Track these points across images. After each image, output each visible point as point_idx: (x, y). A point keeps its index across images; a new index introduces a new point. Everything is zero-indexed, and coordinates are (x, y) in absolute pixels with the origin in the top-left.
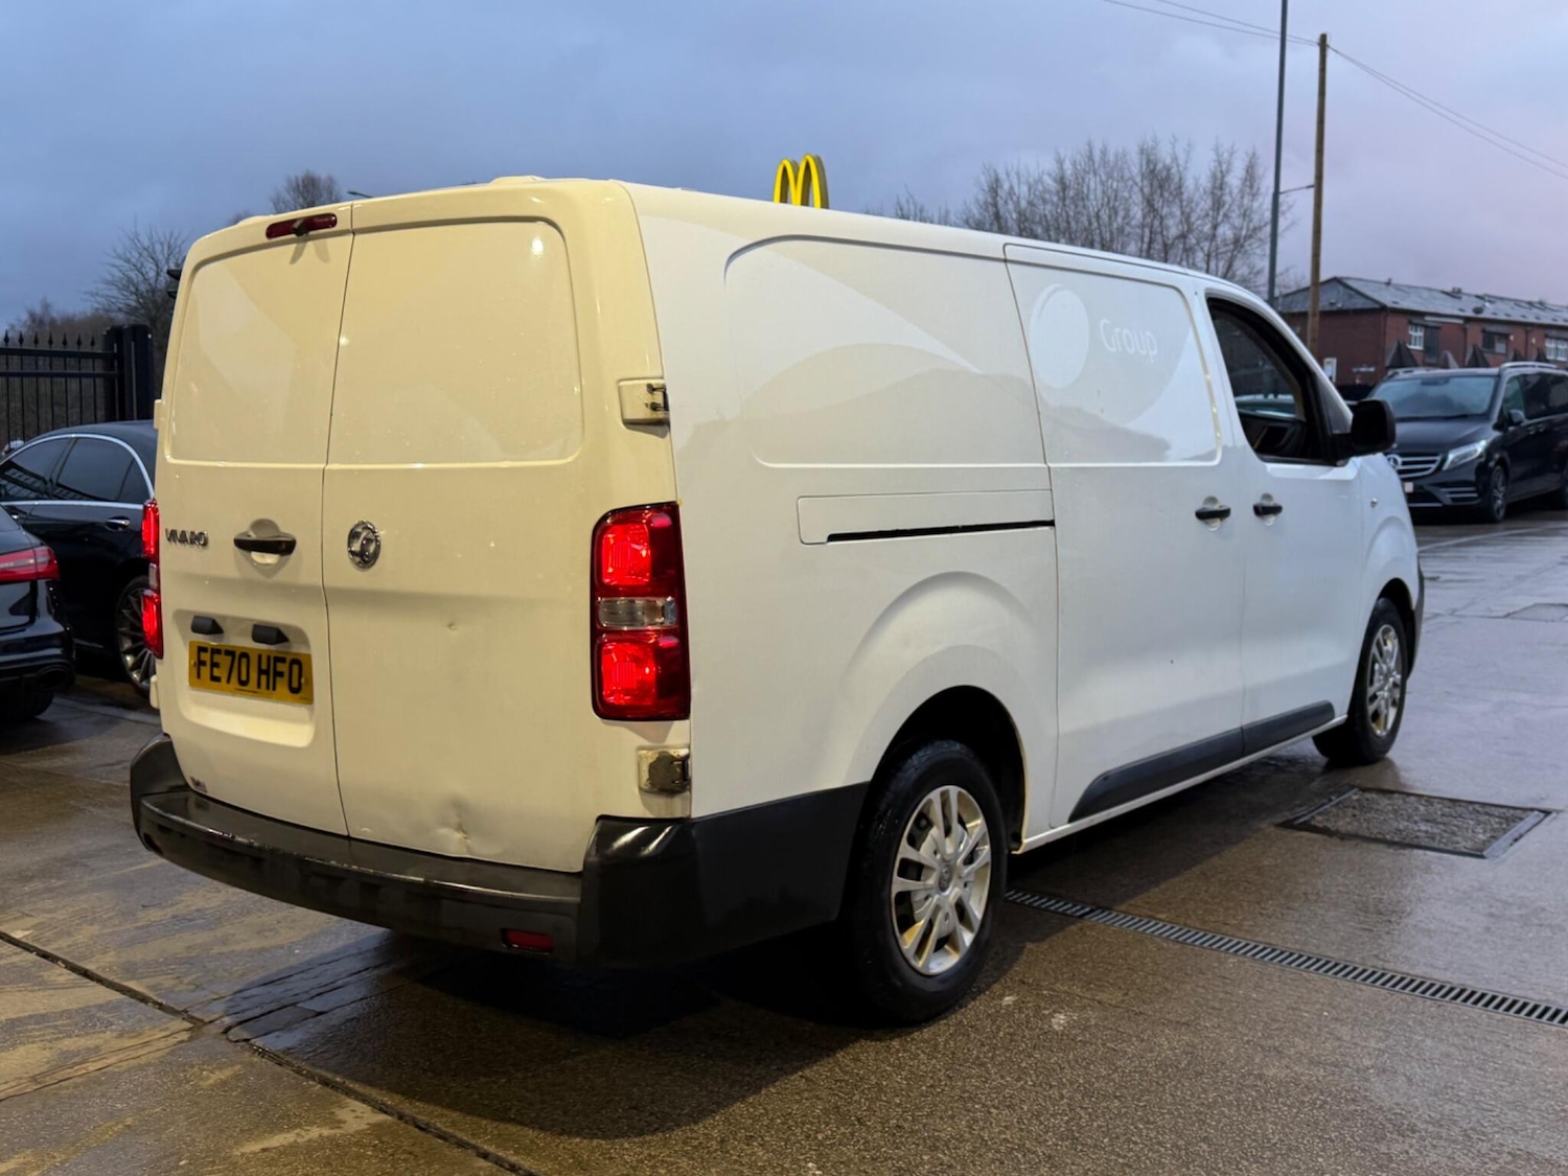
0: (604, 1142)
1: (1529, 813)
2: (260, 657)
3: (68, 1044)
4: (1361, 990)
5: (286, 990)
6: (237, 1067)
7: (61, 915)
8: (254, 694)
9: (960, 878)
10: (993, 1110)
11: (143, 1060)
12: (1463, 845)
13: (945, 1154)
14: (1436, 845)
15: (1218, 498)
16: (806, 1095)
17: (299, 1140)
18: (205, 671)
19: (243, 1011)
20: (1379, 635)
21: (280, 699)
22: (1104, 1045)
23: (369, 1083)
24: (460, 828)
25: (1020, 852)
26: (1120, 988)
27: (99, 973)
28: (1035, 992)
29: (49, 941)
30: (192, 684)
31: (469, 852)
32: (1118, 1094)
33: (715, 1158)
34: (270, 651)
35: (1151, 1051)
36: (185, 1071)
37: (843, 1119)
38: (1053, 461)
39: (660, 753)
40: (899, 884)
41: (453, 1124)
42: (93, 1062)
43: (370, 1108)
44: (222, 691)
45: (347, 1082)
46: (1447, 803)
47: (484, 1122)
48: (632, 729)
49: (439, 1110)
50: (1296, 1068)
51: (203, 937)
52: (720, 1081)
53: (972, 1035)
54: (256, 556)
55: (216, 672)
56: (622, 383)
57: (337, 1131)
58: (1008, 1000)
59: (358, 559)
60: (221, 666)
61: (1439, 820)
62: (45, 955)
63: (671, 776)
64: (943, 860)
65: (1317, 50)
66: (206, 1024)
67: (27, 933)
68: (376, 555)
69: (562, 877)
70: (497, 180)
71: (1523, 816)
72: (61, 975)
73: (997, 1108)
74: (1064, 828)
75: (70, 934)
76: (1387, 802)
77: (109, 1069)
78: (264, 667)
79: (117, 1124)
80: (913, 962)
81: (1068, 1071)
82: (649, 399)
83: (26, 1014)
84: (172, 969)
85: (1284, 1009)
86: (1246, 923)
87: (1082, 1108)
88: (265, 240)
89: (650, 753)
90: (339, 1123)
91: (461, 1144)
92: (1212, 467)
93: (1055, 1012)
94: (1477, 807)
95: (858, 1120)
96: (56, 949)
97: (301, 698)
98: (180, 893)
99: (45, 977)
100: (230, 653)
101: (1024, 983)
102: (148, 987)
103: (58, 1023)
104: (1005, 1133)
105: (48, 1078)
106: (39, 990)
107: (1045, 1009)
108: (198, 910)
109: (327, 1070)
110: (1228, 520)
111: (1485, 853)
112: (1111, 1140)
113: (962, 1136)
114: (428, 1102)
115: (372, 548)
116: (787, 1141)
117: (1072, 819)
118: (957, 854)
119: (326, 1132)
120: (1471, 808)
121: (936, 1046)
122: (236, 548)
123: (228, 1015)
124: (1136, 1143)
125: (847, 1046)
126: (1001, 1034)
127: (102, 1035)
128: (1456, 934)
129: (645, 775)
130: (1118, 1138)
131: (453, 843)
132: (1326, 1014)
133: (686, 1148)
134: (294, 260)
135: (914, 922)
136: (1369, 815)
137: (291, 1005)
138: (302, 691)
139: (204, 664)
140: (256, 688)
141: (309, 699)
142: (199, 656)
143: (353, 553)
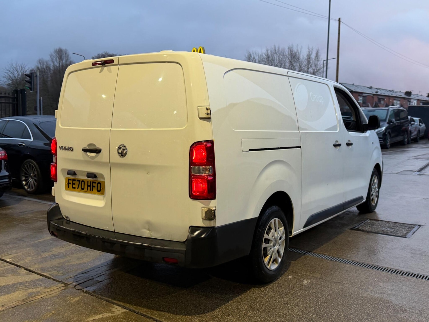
0: (189, 316)
1: (415, 226)
2: (88, 182)
3: (30, 291)
4: (383, 273)
5: (89, 275)
6: (81, 297)
7: (20, 254)
8: (86, 192)
9: (278, 243)
10: (293, 307)
11: (53, 295)
12: (400, 234)
13: (283, 319)
14: (393, 234)
15: (338, 141)
16: (241, 303)
17: (103, 317)
18: (71, 186)
19: (79, 281)
20: (373, 178)
21: (94, 194)
22: (319, 289)
23: (119, 301)
24: (149, 229)
25: (292, 236)
26: (319, 273)
27: (34, 270)
28: (297, 275)
29: (18, 262)
30: (66, 189)
31: (151, 236)
32: (326, 302)
33: (221, 321)
34: (91, 180)
35: (332, 290)
36: (66, 298)
37: (253, 310)
38: (301, 130)
39: (208, 209)
40: (264, 245)
41: (145, 312)
42: (39, 296)
43: (121, 308)
44: (76, 191)
45: (113, 301)
46: (393, 223)
47: (154, 311)
48: (200, 202)
49: (141, 308)
50: (371, 294)
51: (62, 260)
52: (217, 299)
53: (283, 286)
54: (88, 154)
55: (74, 186)
56: (199, 107)
57: (113, 314)
58: (290, 277)
59: (120, 155)
60: (76, 184)
61: (392, 228)
62: (17, 266)
63: (211, 215)
64: (275, 238)
65: (338, 22)
66: (68, 285)
67: (11, 259)
68: (126, 153)
69: (179, 243)
70: (161, 51)
71: (414, 227)
72: (23, 271)
73: (294, 306)
74: (302, 230)
75: (23, 260)
76: (378, 223)
77: (44, 297)
78: (89, 184)
79: (50, 313)
80: (267, 266)
81: (310, 296)
82: (206, 112)
83: (16, 282)
84: (55, 269)
85: (364, 278)
86: (349, 255)
87: (317, 306)
88: (92, 66)
89: (205, 209)
90: (113, 312)
91: (149, 317)
92: (337, 133)
93: (303, 280)
94: (401, 224)
95: (257, 310)
96: (20, 264)
97: (101, 193)
98: (53, 248)
99: (19, 272)
100: (78, 181)
101: (293, 272)
102: (49, 274)
103: (26, 285)
104: (298, 313)
105: (27, 300)
106: (18, 276)
107: (301, 279)
108: (59, 253)
109: (106, 297)
110: (341, 147)
111: (406, 236)
112: (327, 314)
113: (286, 314)
114: (137, 306)
115: (125, 152)
116: (239, 316)
117: (304, 227)
118: (278, 237)
119: (110, 315)
120: (400, 224)
121: (274, 289)
122: (83, 152)
123: (75, 282)
124: (333, 315)
125: (249, 290)
126: (290, 286)
127: (39, 288)
128: (404, 258)
129: (204, 215)
130: (328, 314)
131: (146, 234)
132: (375, 280)
133: (212, 318)
134: (101, 72)
135: (267, 255)
136: (374, 227)
137: (92, 279)
138: (101, 191)
139: (70, 183)
140: (87, 190)
141: (103, 193)
142: (69, 181)
143: (119, 153)
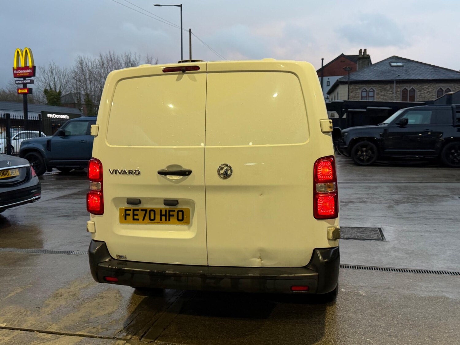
2: (161, 211)
7: (9, 316)
8: (158, 223)
12: (375, 238)
18: (130, 218)
21: (174, 224)
24: (260, 258)
29: (19, 325)
30: (121, 222)
31: (262, 265)
34: (168, 208)
39: (335, 228)
44: (140, 223)
48: (326, 222)
51: (80, 314)
54: (168, 177)
55: (136, 217)
56: (321, 121)
58: (343, 290)
59: (222, 176)
60: (139, 215)
61: (361, 232)
62: (25, 330)
66: (129, 340)
68: (230, 174)
69: (299, 268)
71: (377, 230)
75: (25, 321)
78: (163, 213)
82: (330, 125)
84: (87, 325)
88: (163, 73)
89: (332, 228)
94: (364, 228)
96: (27, 327)
97: (184, 223)
99: (39, 337)
100: (146, 210)
106: (46, 342)
108: (61, 306)
111: (382, 239)
115: (229, 172)
121: (346, 305)
122: (159, 175)
125: (326, 309)
129: (331, 235)
131: (256, 263)
134: (178, 80)
138: (184, 220)
139: (129, 215)
140: (159, 221)
141: (188, 223)
142: (125, 212)
143: (219, 174)
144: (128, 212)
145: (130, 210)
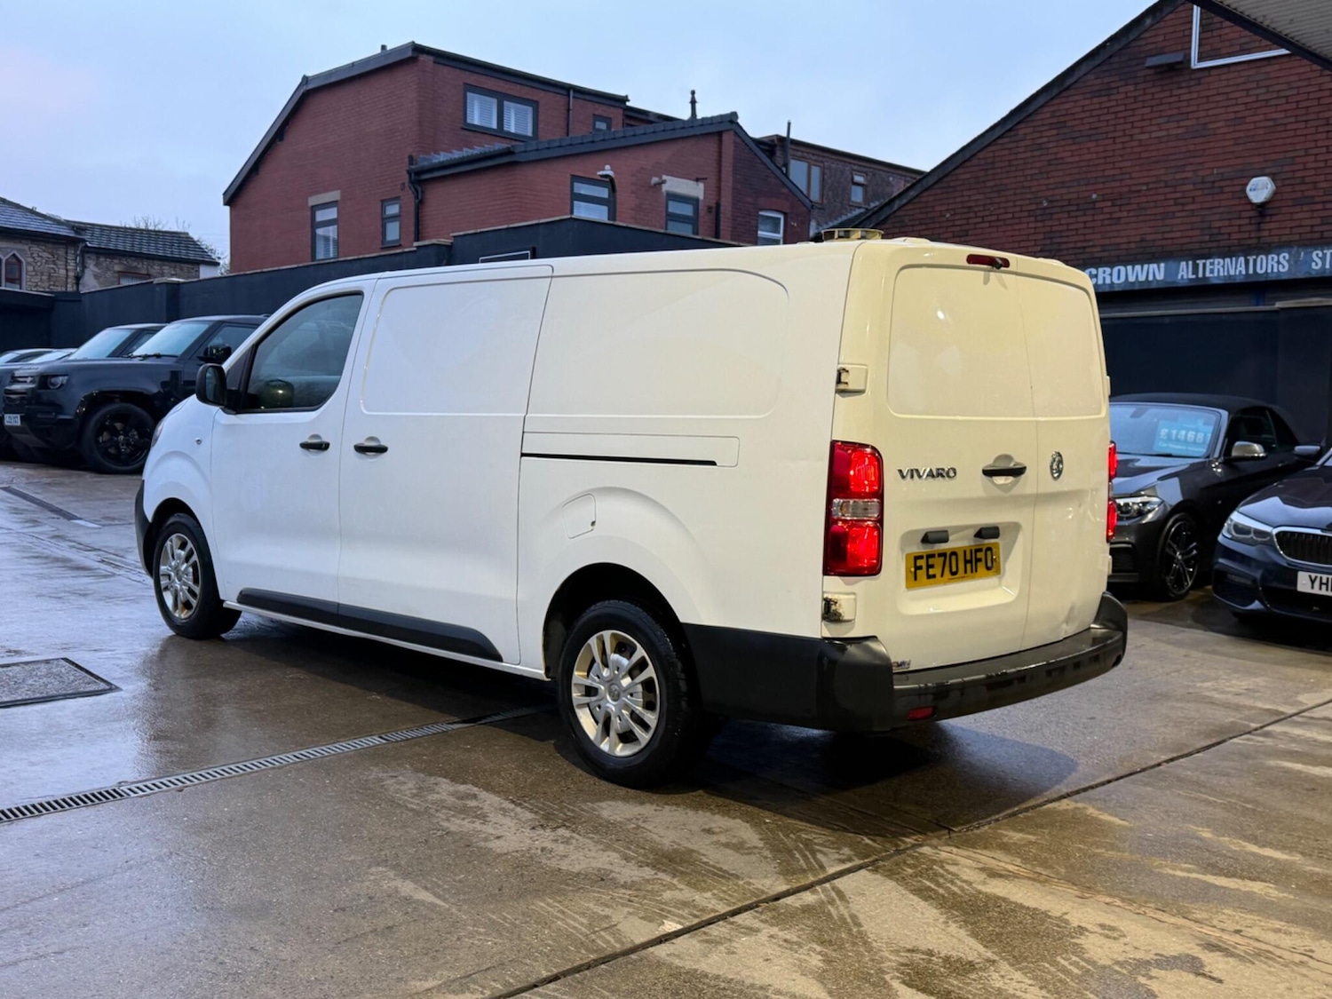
2: (965, 552)
8: (962, 578)
18: (922, 574)
24: (1067, 621)
30: (909, 587)
31: (1065, 634)
34: (971, 546)
55: (931, 572)
60: (936, 566)
78: (968, 558)
88: (966, 264)
97: (992, 573)
100: (944, 555)
134: (986, 281)
138: (993, 567)
139: (920, 568)
140: (964, 575)
141: (998, 572)
142: (915, 563)
143: (1051, 471)
144: (920, 563)
145: (921, 557)
